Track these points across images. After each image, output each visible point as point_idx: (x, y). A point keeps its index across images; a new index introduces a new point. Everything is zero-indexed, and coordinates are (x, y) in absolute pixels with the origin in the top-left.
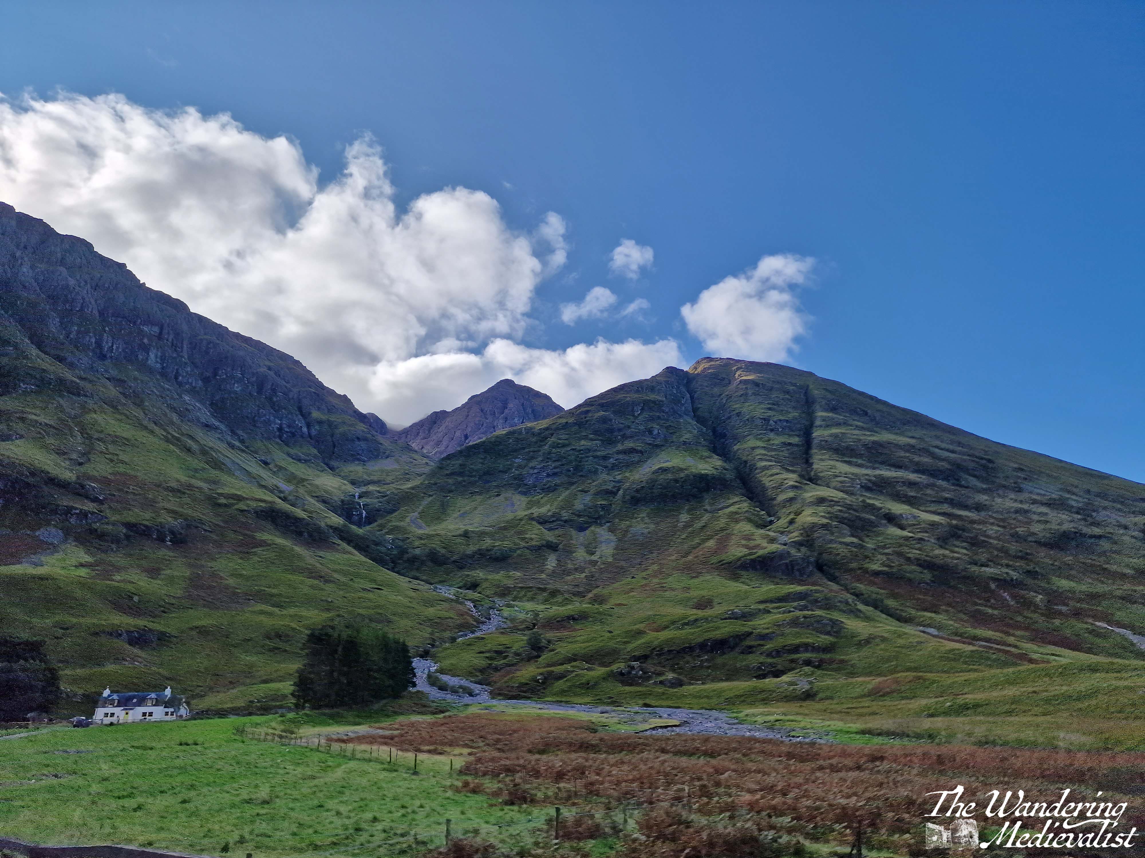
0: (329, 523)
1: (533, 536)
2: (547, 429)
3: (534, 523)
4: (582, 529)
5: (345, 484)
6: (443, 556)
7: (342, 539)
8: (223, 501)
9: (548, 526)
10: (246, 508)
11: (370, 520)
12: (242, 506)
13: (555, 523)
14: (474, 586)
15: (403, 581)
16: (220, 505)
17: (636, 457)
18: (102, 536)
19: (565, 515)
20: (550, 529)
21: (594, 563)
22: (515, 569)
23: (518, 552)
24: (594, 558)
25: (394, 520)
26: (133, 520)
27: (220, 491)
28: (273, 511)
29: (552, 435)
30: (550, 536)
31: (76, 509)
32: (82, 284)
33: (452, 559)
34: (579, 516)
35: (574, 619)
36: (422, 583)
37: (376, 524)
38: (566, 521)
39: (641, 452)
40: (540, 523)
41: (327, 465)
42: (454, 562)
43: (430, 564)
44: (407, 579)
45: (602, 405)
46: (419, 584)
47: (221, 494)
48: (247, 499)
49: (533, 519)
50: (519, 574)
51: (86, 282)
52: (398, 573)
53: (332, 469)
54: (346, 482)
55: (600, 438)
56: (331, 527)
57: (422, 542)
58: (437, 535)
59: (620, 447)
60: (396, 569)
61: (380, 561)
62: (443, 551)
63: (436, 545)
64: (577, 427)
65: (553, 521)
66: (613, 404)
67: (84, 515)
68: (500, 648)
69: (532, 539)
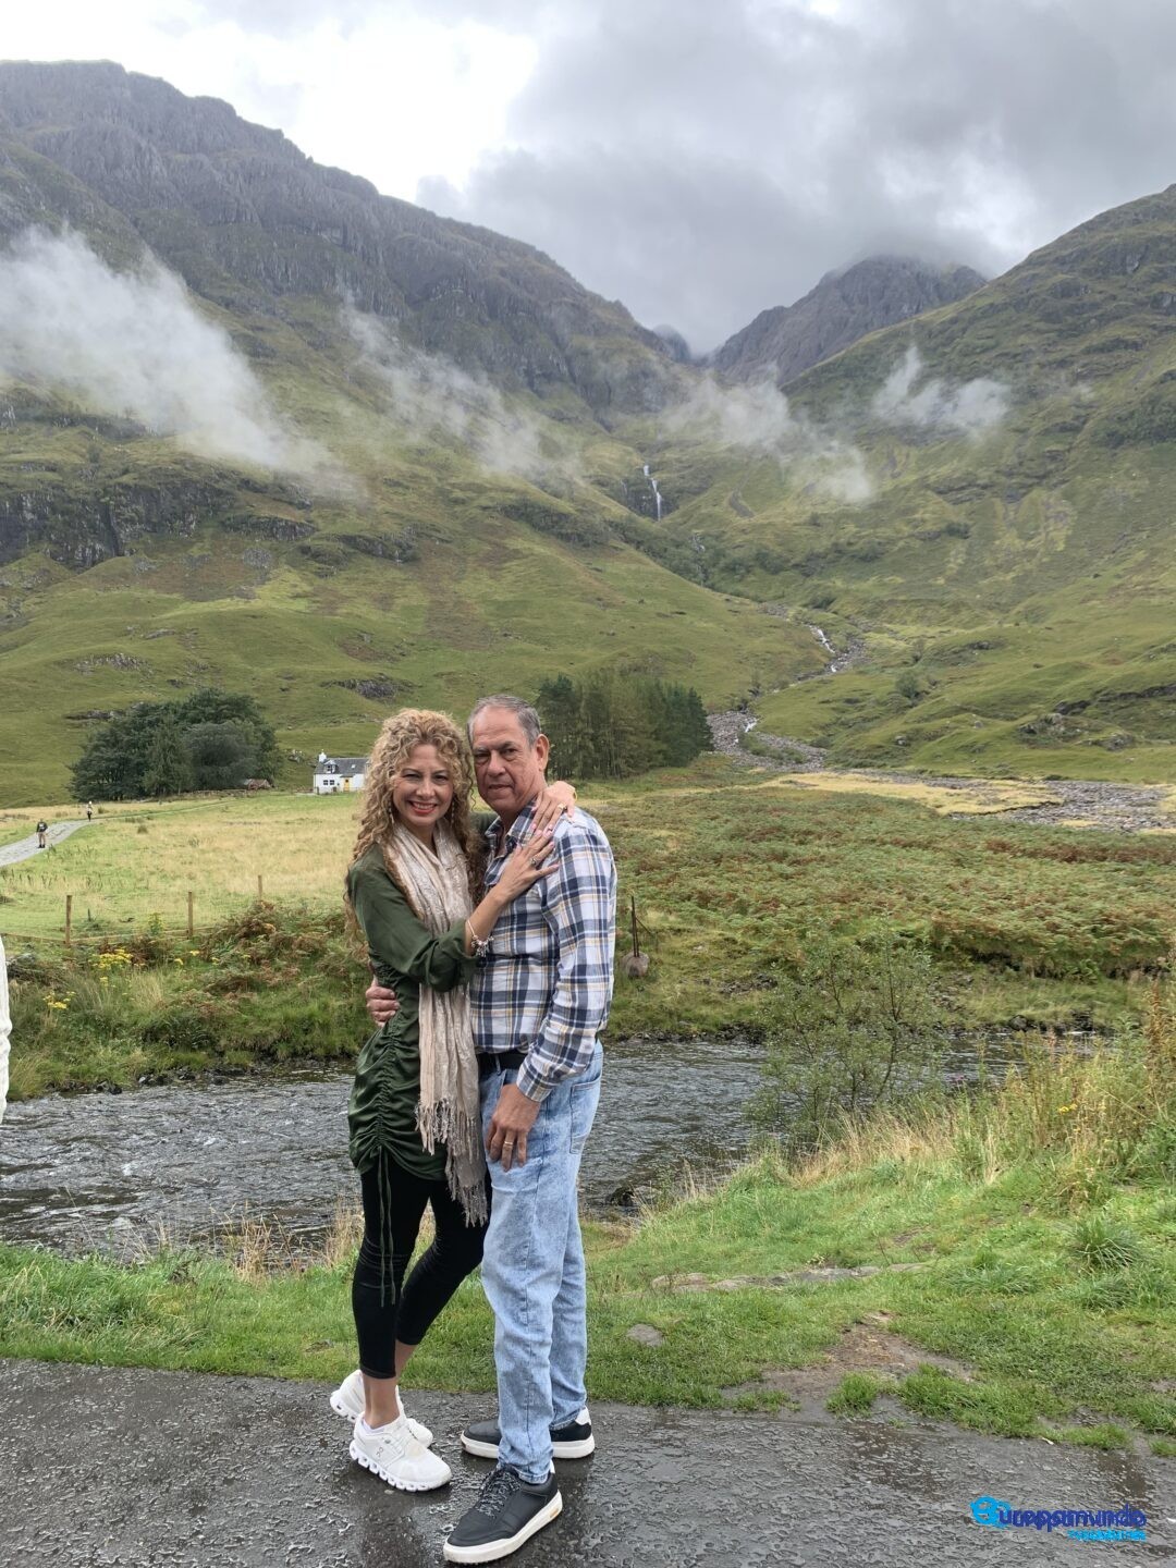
0: (608, 518)
1: (927, 516)
2: (954, 321)
3: (929, 493)
4: (1013, 497)
5: (630, 453)
6: (780, 557)
7: (628, 541)
8: (458, 494)
9: (953, 496)
10: (490, 504)
11: (669, 506)
12: (484, 501)
13: (967, 492)
14: (825, 604)
15: (718, 599)
16: (456, 502)
17: (1125, 355)
18: (316, 556)
19: (984, 476)
20: (956, 502)
21: (1032, 553)
22: (895, 572)
23: (901, 544)
24: (1030, 545)
25: (704, 505)
26: (350, 531)
27: (453, 480)
28: (526, 506)
29: (964, 330)
30: (957, 515)
31: (281, 520)
32: (232, 176)
33: (793, 562)
34: (1010, 475)
35: (981, 647)
36: (747, 601)
37: (677, 513)
38: (985, 487)
39: (1136, 346)
40: (940, 493)
41: (602, 422)
42: (796, 566)
43: (758, 570)
44: (725, 596)
45: (1062, 261)
46: (741, 604)
47: (453, 485)
48: (490, 490)
49: (927, 487)
50: (899, 580)
51: (236, 173)
52: (712, 587)
53: (609, 428)
54: (630, 449)
55: (1057, 326)
56: (611, 524)
57: (747, 537)
58: (769, 524)
59: (1096, 339)
60: (709, 583)
61: (682, 570)
62: (778, 549)
63: (769, 541)
64: (1012, 311)
65: (963, 488)
66: (1083, 254)
67: (291, 530)
68: (856, 695)
69: (923, 521)
